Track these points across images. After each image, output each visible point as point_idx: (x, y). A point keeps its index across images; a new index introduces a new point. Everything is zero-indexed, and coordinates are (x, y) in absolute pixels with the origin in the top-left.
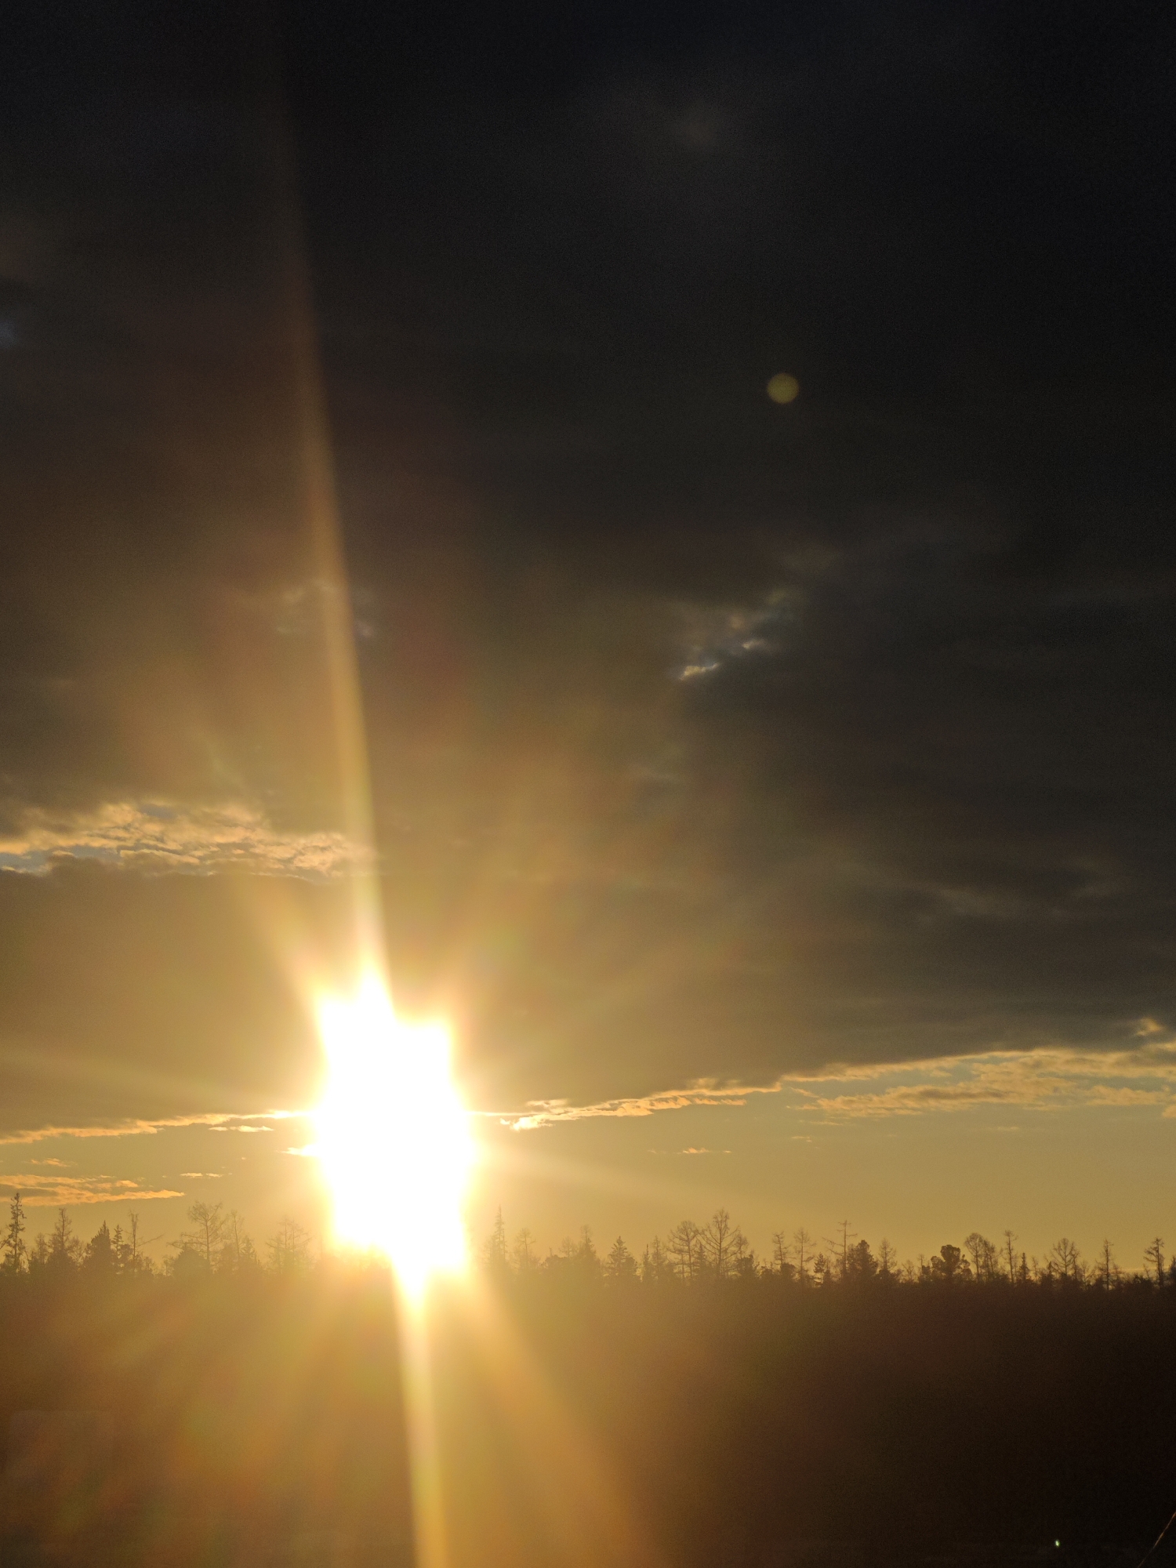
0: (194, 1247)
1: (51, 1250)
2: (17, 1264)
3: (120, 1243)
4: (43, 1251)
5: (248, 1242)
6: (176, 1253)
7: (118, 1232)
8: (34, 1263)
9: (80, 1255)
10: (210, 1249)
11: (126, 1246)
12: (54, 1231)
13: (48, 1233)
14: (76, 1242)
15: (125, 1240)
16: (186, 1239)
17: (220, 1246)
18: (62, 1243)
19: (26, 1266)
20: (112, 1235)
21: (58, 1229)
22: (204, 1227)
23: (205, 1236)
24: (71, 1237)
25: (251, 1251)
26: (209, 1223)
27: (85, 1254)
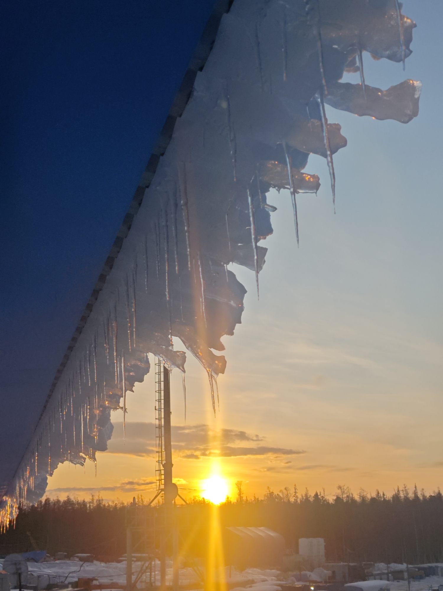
0: (339, 496)
1: (304, 498)
2: (297, 501)
3: (321, 496)
4: (303, 499)
5: (352, 494)
6: (335, 498)
7: (320, 493)
8: (301, 501)
9: (312, 499)
10: (343, 497)
11: (322, 497)
12: (305, 493)
13: (304, 493)
14: (311, 496)
15: (322, 495)
16: (337, 494)
17: (345, 496)
18: (307, 496)
19: (299, 501)
20: (319, 494)
21: (306, 493)
22: (341, 491)
23: (341, 493)
24: (309, 494)
25: (353, 497)
26: (342, 490)
27: (313, 499)
